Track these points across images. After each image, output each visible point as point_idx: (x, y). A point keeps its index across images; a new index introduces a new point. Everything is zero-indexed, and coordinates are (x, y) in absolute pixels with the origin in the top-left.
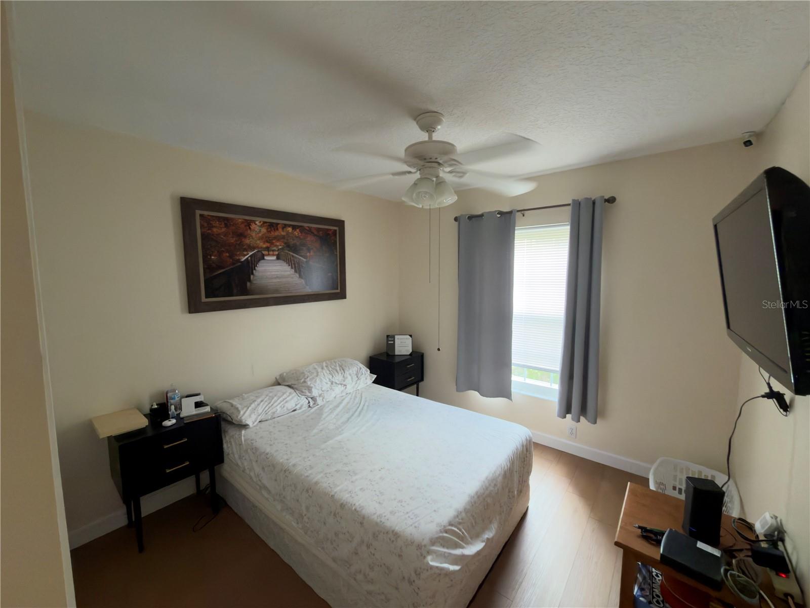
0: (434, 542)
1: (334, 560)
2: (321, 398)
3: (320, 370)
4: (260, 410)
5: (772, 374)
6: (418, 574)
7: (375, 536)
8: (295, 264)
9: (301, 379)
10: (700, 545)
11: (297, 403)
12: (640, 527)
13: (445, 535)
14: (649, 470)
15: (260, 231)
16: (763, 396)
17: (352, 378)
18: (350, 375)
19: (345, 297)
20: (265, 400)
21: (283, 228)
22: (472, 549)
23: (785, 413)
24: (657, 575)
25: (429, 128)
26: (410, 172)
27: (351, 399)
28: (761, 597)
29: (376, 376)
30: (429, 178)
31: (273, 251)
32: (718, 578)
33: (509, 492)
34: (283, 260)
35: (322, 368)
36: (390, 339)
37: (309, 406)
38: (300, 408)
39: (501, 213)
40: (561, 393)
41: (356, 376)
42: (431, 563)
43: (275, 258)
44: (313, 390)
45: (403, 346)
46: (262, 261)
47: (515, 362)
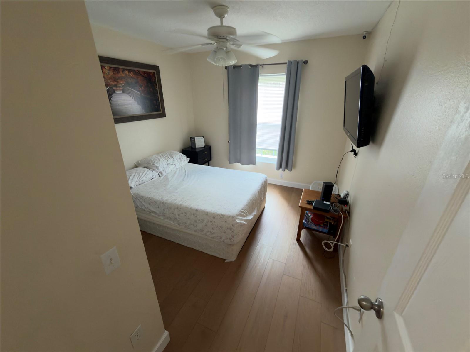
0: (238, 215)
1: (195, 231)
2: (164, 172)
3: (159, 158)
4: (135, 179)
5: (354, 144)
6: (233, 226)
7: (214, 218)
8: (133, 95)
9: (151, 163)
10: (325, 202)
11: (153, 175)
12: (307, 201)
13: (241, 213)
14: (310, 187)
15: (109, 74)
16: (350, 151)
17: (178, 161)
18: (176, 159)
19: (165, 116)
20: (136, 174)
21: (123, 71)
22: (250, 217)
23: (355, 157)
24: (311, 216)
25: (221, 15)
26: (211, 44)
27: (180, 171)
28: (339, 212)
29: (189, 159)
30: (222, 49)
31: (119, 87)
32: (328, 209)
33: (260, 199)
34: (127, 93)
35: (160, 157)
36: (192, 139)
37: (159, 176)
38: (155, 177)
39: (251, 66)
40: (278, 160)
41: (179, 160)
42: (238, 222)
43: (121, 92)
44: (159, 168)
45: (200, 143)
46: (114, 94)
47: (258, 147)
